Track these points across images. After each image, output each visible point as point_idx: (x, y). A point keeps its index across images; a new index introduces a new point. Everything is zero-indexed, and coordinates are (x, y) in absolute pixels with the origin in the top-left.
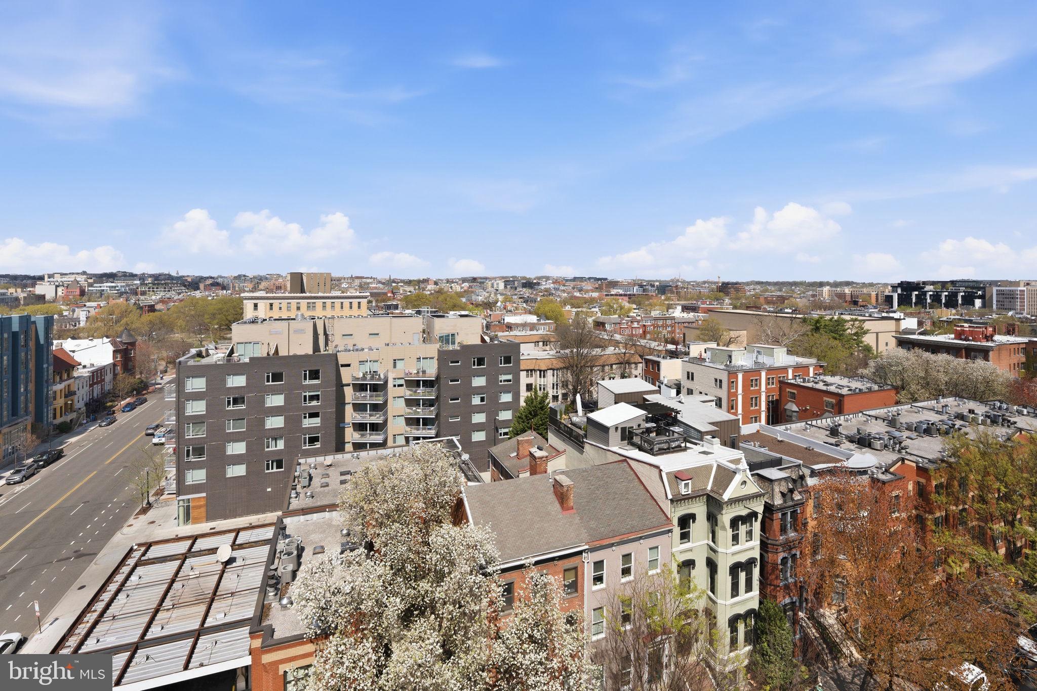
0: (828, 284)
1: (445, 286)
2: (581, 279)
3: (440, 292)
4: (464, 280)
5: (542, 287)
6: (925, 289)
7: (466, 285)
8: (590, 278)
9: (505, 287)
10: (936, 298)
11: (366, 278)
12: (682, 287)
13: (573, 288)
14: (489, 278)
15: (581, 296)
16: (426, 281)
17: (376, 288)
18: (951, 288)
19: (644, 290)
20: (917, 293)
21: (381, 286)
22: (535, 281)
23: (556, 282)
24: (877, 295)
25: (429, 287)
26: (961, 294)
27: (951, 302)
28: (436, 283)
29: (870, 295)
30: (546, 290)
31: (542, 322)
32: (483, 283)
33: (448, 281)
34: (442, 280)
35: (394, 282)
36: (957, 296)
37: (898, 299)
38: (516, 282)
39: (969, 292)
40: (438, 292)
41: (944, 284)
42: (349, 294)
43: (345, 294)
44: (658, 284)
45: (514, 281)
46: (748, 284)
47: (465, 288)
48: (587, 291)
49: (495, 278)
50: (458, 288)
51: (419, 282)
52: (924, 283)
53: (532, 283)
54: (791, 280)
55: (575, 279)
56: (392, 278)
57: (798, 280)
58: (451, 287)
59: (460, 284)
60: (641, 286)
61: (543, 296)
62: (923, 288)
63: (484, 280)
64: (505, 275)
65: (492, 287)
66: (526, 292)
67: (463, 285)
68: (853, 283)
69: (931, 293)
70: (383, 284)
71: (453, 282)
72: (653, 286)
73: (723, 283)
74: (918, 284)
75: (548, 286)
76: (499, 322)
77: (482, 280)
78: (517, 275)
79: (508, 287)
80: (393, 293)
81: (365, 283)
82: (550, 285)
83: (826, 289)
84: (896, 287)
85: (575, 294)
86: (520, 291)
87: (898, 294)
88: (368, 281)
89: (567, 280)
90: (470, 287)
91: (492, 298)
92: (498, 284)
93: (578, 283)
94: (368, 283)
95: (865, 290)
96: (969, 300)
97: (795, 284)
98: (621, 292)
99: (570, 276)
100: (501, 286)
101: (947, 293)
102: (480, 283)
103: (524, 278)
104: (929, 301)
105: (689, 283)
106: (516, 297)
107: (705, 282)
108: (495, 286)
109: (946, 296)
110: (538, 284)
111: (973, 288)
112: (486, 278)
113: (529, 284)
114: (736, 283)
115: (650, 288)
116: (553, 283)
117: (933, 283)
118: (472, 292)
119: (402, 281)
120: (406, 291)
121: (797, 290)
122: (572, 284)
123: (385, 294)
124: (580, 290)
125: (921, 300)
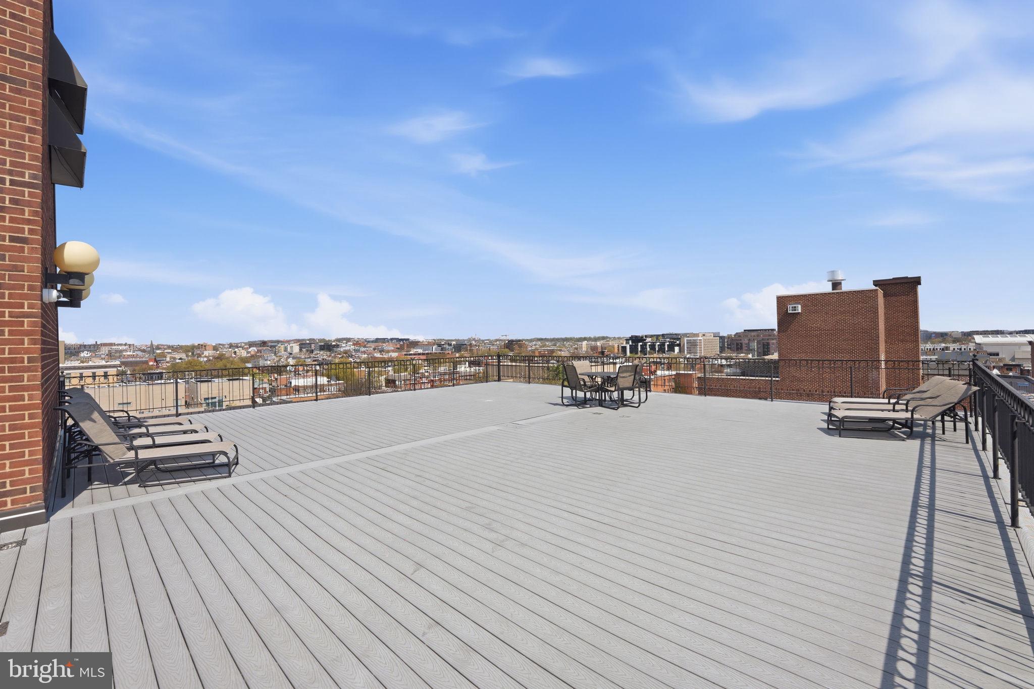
0: (585, 339)
1: (227, 352)
2: (384, 340)
3: (220, 358)
4: (251, 344)
5: (342, 349)
6: (647, 341)
7: (253, 350)
8: (392, 339)
9: (301, 350)
10: (653, 347)
11: (118, 345)
12: (476, 345)
13: (374, 349)
14: (281, 342)
15: (381, 356)
16: (201, 346)
17: (133, 356)
18: (661, 339)
19: (442, 349)
20: (641, 344)
21: (140, 353)
22: (333, 343)
23: (357, 343)
24: (618, 346)
25: (206, 353)
26: (668, 343)
27: (662, 349)
28: (215, 348)
29: (613, 347)
30: (346, 352)
31: (333, 382)
32: (274, 347)
33: (231, 346)
34: (223, 345)
35: (158, 348)
36: (664, 345)
37: (630, 349)
38: (313, 346)
39: (671, 342)
40: (218, 358)
41: (657, 336)
42: (91, 363)
43: (85, 364)
44: (454, 343)
45: (310, 344)
46: (531, 341)
47: (252, 353)
48: (388, 352)
49: (289, 342)
50: (244, 354)
51: (193, 348)
52: (646, 336)
53: (331, 345)
54: (563, 337)
55: (377, 340)
56: (155, 343)
57: (568, 336)
58: (235, 353)
59: (247, 348)
60: (439, 345)
61: (342, 357)
62: (645, 340)
63: (276, 344)
64: (301, 338)
65: (286, 350)
66: (323, 355)
67: (250, 350)
68: (607, 337)
69: (650, 344)
70: (144, 351)
71: (237, 347)
72: (450, 345)
73: (509, 341)
74: (642, 337)
75: (347, 348)
76: (286, 386)
77: (273, 344)
78: (315, 338)
79: (304, 350)
80: (156, 361)
81: (117, 351)
82: (350, 347)
83: (585, 343)
84: (628, 340)
85: (375, 355)
86: (317, 354)
87: (630, 345)
88: (121, 348)
89: (369, 342)
90: (259, 351)
91: (283, 362)
92: (292, 347)
93: (380, 344)
94: (121, 351)
95: (611, 343)
96: (671, 347)
97: (566, 340)
98: (420, 351)
99: (373, 337)
100: (296, 349)
101: (659, 343)
102: (271, 347)
103: (323, 340)
104: (648, 349)
105: (483, 341)
106: (309, 360)
107: (497, 340)
108: (289, 349)
109: (658, 345)
110: (337, 346)
111: (674, 339)
112: (278, 342)
113: (327, 346)
114: (520, 341)
115: (447, 347)
116: (354, 344)
117: (651, 336)
118: (260, 357)
119: (169, 347)
120: (175, 359)
121: (567, 344)
122: (373, 345)
123: (146, 362)
124: (381, 351)
125: (644, 348)
